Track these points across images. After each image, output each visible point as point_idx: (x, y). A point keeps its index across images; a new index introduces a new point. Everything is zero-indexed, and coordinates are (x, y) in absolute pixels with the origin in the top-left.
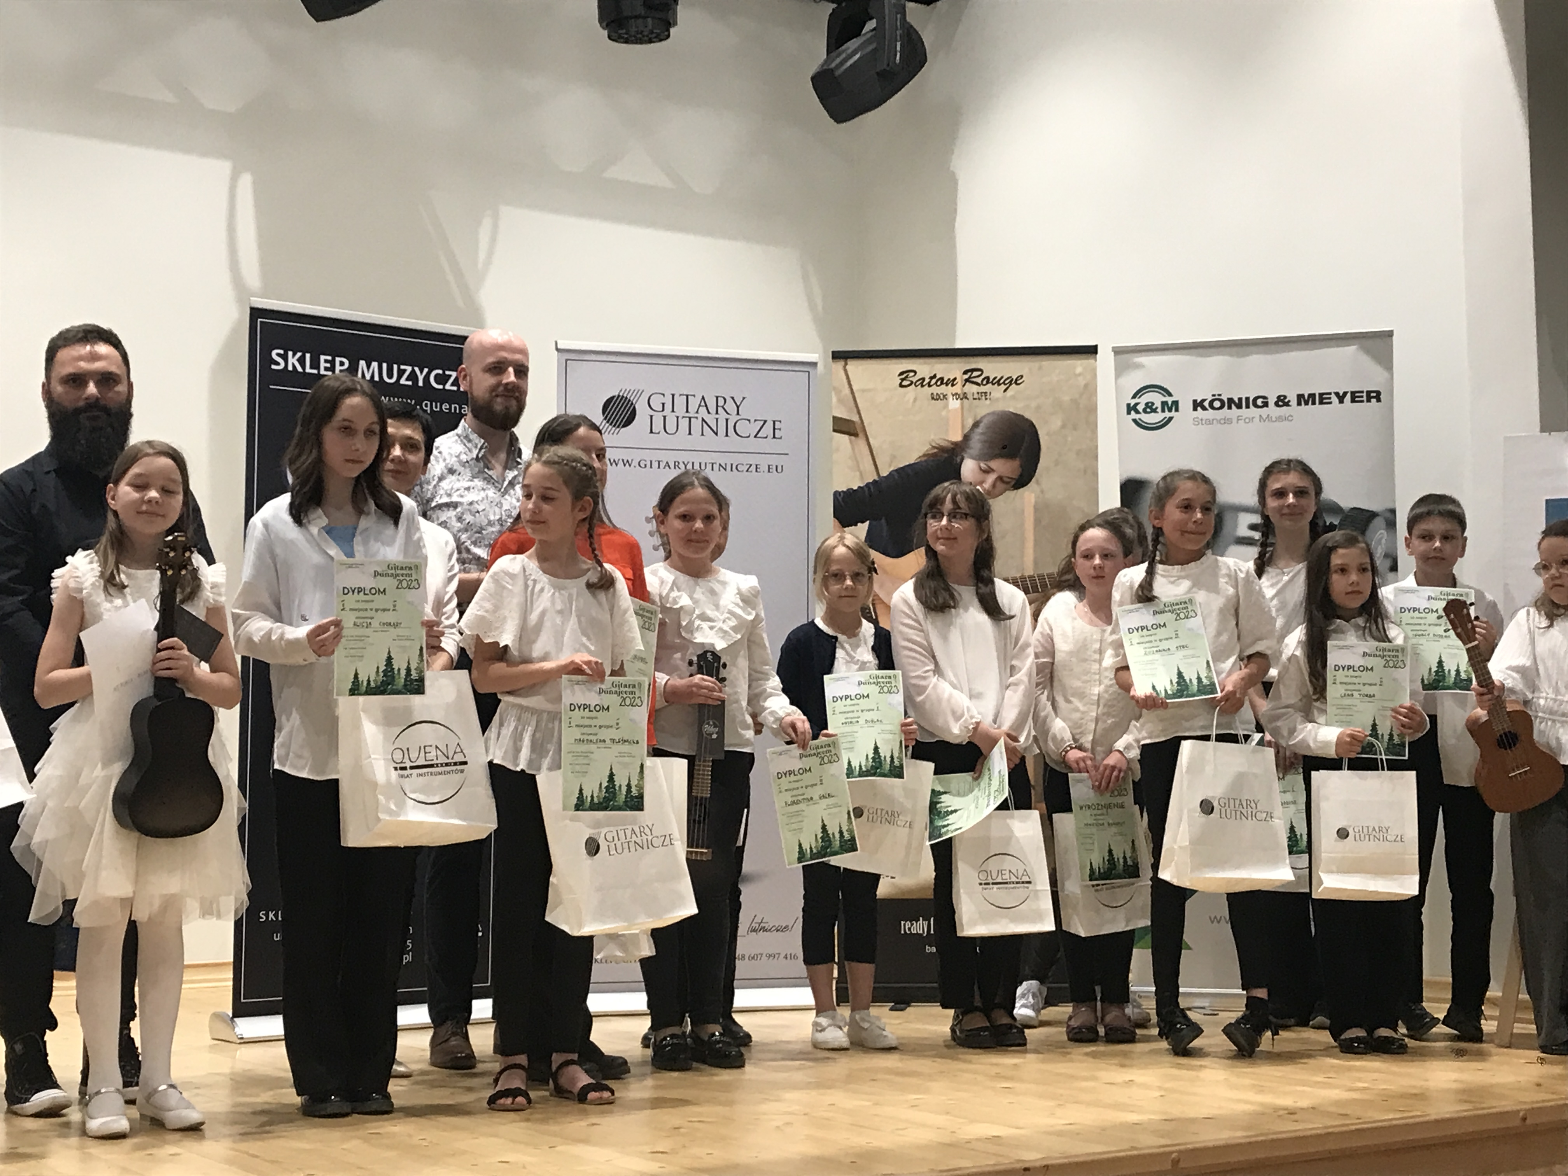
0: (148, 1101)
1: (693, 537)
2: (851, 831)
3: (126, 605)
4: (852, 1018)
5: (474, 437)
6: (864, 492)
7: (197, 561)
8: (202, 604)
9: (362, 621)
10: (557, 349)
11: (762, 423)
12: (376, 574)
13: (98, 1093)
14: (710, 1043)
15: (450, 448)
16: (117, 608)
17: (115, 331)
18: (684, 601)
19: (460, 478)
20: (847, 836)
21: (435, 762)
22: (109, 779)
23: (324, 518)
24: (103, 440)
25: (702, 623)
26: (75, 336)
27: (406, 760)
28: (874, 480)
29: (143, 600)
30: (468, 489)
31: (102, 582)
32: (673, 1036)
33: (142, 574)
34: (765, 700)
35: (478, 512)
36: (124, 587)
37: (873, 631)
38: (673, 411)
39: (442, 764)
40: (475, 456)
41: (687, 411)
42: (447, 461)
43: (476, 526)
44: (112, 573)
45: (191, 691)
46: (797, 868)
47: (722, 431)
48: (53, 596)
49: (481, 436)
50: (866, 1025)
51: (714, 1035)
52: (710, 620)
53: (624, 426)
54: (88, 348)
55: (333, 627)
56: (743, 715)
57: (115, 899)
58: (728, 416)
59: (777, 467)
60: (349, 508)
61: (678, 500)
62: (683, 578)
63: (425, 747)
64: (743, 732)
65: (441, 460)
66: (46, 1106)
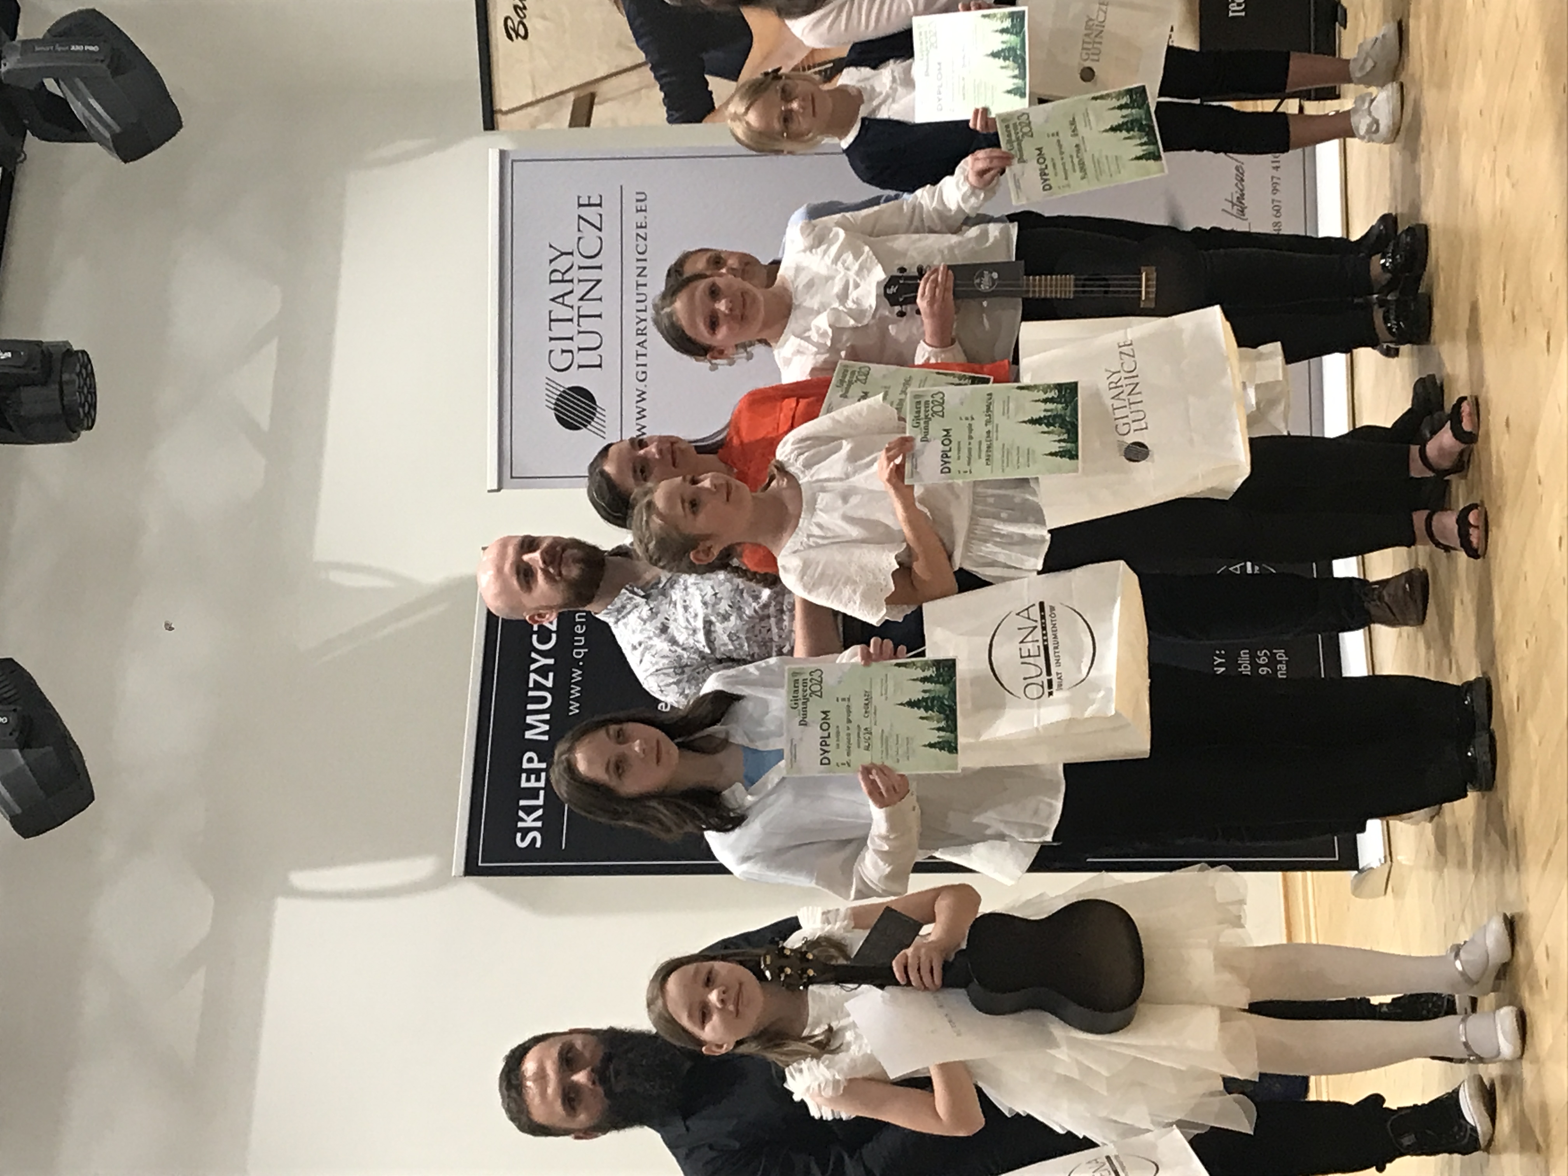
0: (1477, 983)
1: (737, 312)
2: (1119, 95)
3: (854, 1025)
4: (1360, 81)
5: (618, 602)
6: (669, 83)
7: (795, 943)
8: (849, 935)
9: (862, 739)
10: (499, 490)
11: (581, 220)
12: (803, 723)
13: (1466, 1045)
14: (1395, 270)
15: (634, 632)
16: (858, 1037)
17: (507, 1052)
18: (822, 322)
19: (672, 619)
20: (1125, 100)
21: (1041, 644)
22: (1073, 1043)
23: (734, 787)
24: (644, 1062)
25: (850, 298)
26: (515, 1101)
27: (1038, 680)
28: (651, 69)
29: (847, 1005)
30: (686, 608)
31: (826, 1056)
32: (1386, 320)
33: (814, 1009)
34: (950, 210)
35: (716, 594)
36: (830, 1029)
37: (852, 70)
38: (571, 339)
39: (1044, 635)
40: (644, 600)
41: (571, 320)
42: (652, 634)
43: (734, 597)
44: (810, 1044)
45: (959, 945)
46: (1167, 161)
47: (594, 274)
48: (844, 1117)
49: (616, 593)
50: (1370, 64)
51: (1384, 265)
52: (846, 288)
53: (594, 402)
54: (529, 1083)
55: (871, 777)
56: (970, 240)
57: (1221, 1029)
58: (575, 267)
59: (638, 201)
60: (720, 757)
61: (689, 332)
62: (793, 324)
63: (1022, 657)
64: (991, 240)
65: (650, 642)
66: (1483, 1108)
